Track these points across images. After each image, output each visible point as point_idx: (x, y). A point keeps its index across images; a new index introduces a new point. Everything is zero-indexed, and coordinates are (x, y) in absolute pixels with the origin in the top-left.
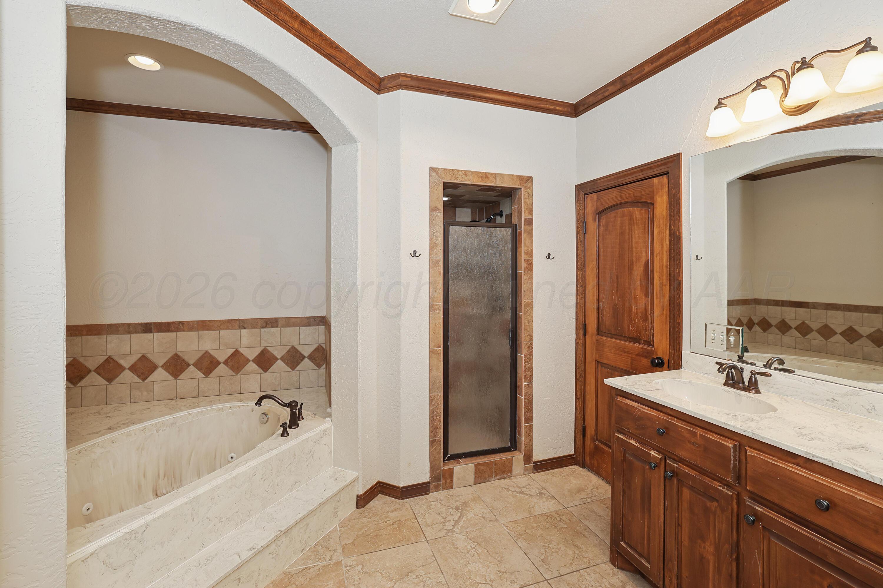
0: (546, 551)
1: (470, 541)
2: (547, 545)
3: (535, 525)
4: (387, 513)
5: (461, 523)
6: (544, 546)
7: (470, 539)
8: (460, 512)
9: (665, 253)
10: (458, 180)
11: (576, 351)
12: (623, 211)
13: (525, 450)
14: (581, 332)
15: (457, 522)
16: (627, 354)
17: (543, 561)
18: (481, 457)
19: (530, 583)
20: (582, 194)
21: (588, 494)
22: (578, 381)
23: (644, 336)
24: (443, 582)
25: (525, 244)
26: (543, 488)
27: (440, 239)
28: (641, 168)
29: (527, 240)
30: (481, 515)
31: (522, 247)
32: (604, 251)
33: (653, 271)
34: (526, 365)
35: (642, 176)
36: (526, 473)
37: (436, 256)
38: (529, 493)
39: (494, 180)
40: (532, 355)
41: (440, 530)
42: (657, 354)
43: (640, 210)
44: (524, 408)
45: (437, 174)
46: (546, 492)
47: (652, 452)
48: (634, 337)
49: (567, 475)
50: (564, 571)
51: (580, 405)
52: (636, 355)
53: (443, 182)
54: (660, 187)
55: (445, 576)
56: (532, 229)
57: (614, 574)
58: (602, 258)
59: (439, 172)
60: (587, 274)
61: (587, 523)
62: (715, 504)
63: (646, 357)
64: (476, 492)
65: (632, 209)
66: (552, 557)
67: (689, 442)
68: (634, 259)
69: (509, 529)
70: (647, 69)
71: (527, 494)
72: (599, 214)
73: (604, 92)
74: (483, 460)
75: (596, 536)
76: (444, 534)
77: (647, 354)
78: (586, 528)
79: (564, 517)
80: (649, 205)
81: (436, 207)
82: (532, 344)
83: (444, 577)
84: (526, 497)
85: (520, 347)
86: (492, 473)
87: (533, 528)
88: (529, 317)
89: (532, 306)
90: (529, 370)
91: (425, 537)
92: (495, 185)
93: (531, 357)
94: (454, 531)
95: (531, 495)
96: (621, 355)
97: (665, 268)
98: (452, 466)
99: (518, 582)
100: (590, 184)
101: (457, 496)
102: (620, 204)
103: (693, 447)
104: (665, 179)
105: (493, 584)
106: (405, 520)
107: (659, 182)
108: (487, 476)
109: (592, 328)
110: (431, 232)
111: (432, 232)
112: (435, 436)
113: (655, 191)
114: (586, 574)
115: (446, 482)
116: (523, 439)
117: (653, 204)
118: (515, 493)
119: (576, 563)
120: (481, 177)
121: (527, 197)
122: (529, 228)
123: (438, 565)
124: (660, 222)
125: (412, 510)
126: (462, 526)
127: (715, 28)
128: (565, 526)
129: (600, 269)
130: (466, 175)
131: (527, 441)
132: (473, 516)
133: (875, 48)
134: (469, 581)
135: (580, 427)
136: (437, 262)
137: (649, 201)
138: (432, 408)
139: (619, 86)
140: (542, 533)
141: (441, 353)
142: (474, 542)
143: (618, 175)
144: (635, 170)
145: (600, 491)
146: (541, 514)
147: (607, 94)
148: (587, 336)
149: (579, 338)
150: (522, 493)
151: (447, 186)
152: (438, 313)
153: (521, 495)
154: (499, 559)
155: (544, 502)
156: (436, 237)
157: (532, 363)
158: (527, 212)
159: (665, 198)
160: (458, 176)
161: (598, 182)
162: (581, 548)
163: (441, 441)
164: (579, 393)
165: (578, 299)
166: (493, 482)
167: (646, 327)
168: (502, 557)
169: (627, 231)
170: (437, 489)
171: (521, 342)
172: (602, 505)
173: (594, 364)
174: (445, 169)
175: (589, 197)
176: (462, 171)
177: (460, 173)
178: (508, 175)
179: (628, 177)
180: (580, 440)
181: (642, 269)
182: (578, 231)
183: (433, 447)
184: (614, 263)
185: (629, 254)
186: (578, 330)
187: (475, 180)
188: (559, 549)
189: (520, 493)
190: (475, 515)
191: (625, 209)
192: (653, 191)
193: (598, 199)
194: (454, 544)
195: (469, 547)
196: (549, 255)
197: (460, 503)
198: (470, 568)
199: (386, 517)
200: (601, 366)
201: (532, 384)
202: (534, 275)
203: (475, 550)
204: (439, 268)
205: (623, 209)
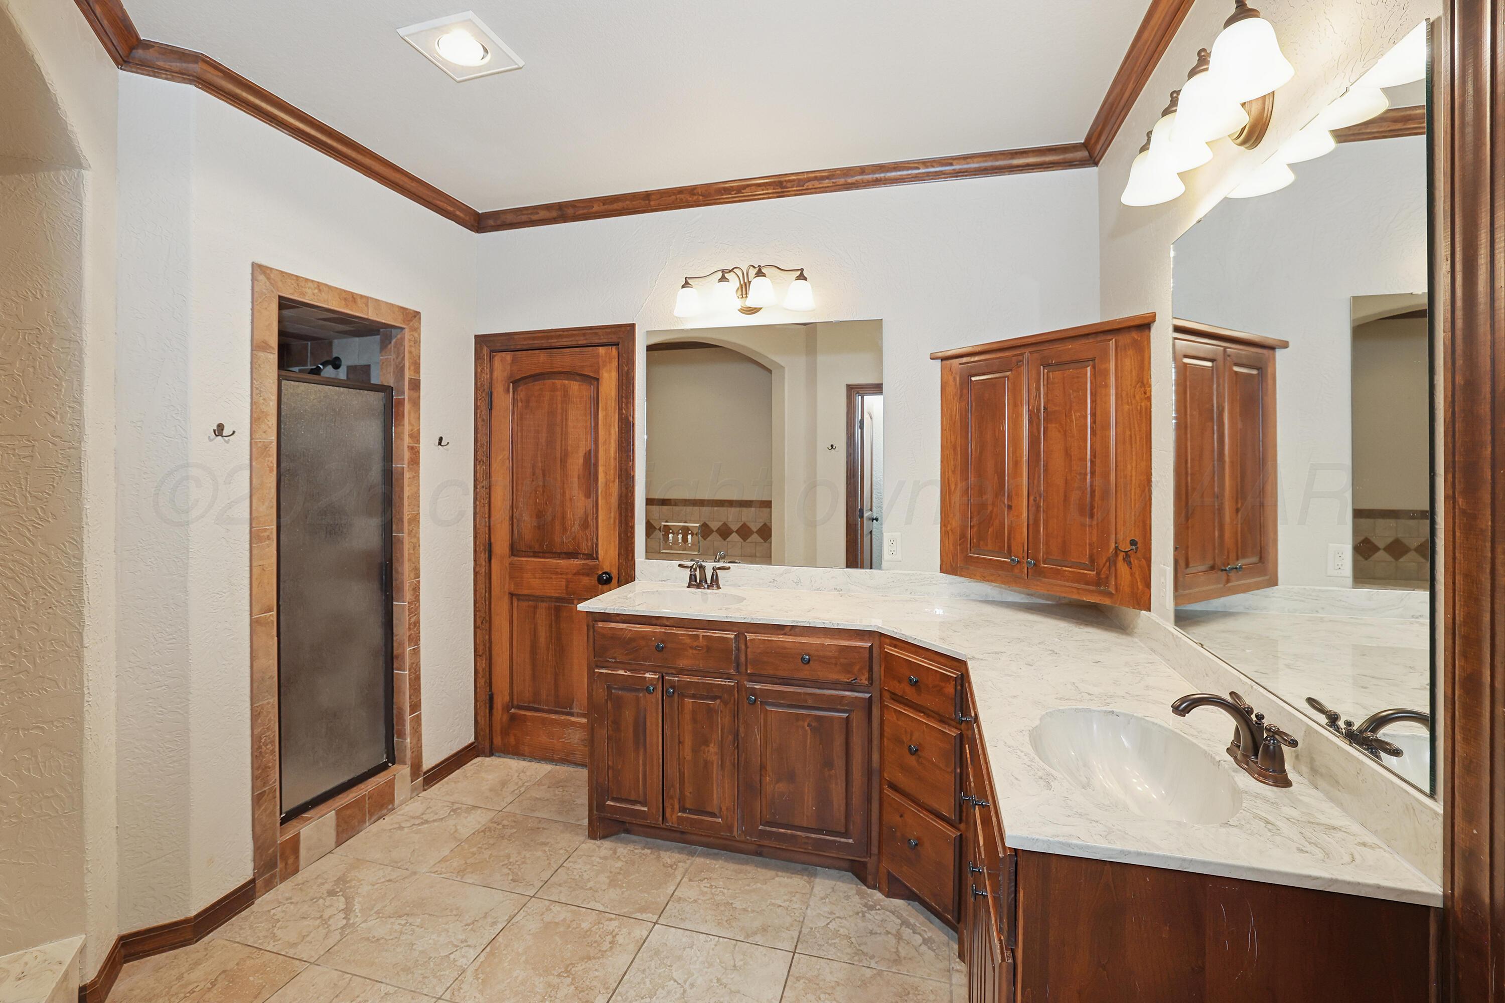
0: (510, 869)
1: (392, 920)
2: (506, 862)
3: (475, 849)
4: (180, 977)
5: (357, 907)
6: (503, 865)
7: (390, 917)
8: (342, 895)
9: (612, 441)
10: (307, 298)
11: (475, 584)
12: (553, 383)
13: (412, 758)
14: (483, 556)
15: (348, 910)
16: (560, 576)
17: (513, 880)
18: (340, 796)
19: (516, 911)
20: (485, 351)
21: (517, 784)
22: (478, 630)
23: (585, 548)
24: (391, 990)
25: (409, 420)
26: (453, 803)
27: (271, 403)
28: (583, 332)
29: (412, 415)
30: (383, 880)
31: (404, 425)
32: (522, 436)
33: (596, 465)
34: (410, 618)
35: (585, 342)
36: (415, 794)
37: (264, 435)
38: (436, 817)
39: (366, 309)
40: (418, 601)
41: (327, 936)
42: (603, 569)
43: (579, 385)
44: (410, 688)
45: (269, 278)
46: (461, 805)
47: (647, 675)
48: (570, 551)
49: (475, 773)
50: (545, 876)
51: (483, 664)
52: (575, 574)
53: (280, 297)
54: (607, 360)
55: (388, 981)
56: (419, 397)
57: (599, 847)
58: (519, 446)
59: (272, 276)
60: (493, 469)
61: (539, 815)
62: (718, 701)
63: (588, 575)
64: (346, 856)
65: (567, 382)
66: (522, 870)
67: (691, 648)
68: (569, 449)
69: (441, 874)
70: (596, 208)
71: (434, 821)
72: (514, 382)
73: (531, 214)
74: (348, 799)
75: (556, 822)
76: (338, 937)
77: (588, 572)
78: (540, 820)
79: (505, 822)
80: (593, 380)
81: (265, 342)
82: (419, 582)
83: (387, 984)
84: (436, 824)
85: (401, 589)
86: (364, 815)
87: (475, 854)
88: (414, 540)
89: (419, 521)
90: (415, 627)
91: (305, 961)
92: (366, 317)
93: (417, 605)
94: (354, 924)
95: (442, 819)
96: (551, 578)
97: (612, 460)
98: (296, 829)
99: (499, 920)
100: (502, 338)
101: (316, 878)
102: (548, 373)
103: (695, 652)
104: (614, 351)
105: (469, 943)
106: (238, 964)
107: (606, 353)
108: (357, 824)
109: (501, 545)
110: (254, 389)
111: (257, 389)
112: (265, 784)
113: (601, 363)
114: (571, 864)
115: (286, 864)
116: (408, 740)
117: (598, 380)
118: (415, 828)
119: (553, 860)
120: (345, 299)
121: (412, 344)
122: (415, 395)
123: (363, 979)
124: (606, 403)
125: (238, 943)
126: (361, 910)
127: (678, 196)
128: (515, 831)
129: (515, 461)
130: (320, 290)
131: (415, 742)
132: (370, 887)
133: (805, 279)
134: (432, 963)
135: (484, 697)
136: (266, 447)
137: (592, 375)
138: (257, 731)
139: (554, 214)
140: (490, 852)
141: (273, 621)
142: (400, 917)
143: (549, 334)
144: (574, 332)
145: (528, 773)
146: (474, 834)
147: (534, 217)
148: (493, 561)
149: (480, 566)
150: (427, 822)
151: (284, 304)
152: (268, 546)
153: (426, 826)
154: (454, 912)
155: (466, 818)
156: (264, 399)
157: (418, 614)
158: (412, 368)
159: (614, 375)
160: (307, 290)
161: (516, 337)
162: (548, 843)
163: (275, 790)
164: (480, 648)
165: (478, 507)
166: (367, 830)
167: (587, 536)
168: (457, 909)
169: (559, 411)
170: (269, 885)
171: (402, 582)
172: (542, 787)
173: (506, 599)
174: (282, 272)
175: (498, 358)
176: (313, 281)
177: (310, 284)
178: (387, 303)
179: (564, 340)
180: (485, 716)
181: (581, 461)
182: (479, 404)
183: (260, 807)
184: (539, 453)
185: (562, 441)
186: (478, 553)
187: (334, 302)
188: (525, 857)
189: (422, 823)
190: (373, 885)
191: (557, 381)
192: (598, 363)
193: (514, 361)
194: (368, 939)
195: (397, 927)
196: (441, 439)
197: (331, 884)
198: (421, 949)
199: (185, 986)
200: (518, 600)
201: (419, 648)
202: (421, 471)
203: (411, 924)
204: (271, 459)
205: (554, 381)
